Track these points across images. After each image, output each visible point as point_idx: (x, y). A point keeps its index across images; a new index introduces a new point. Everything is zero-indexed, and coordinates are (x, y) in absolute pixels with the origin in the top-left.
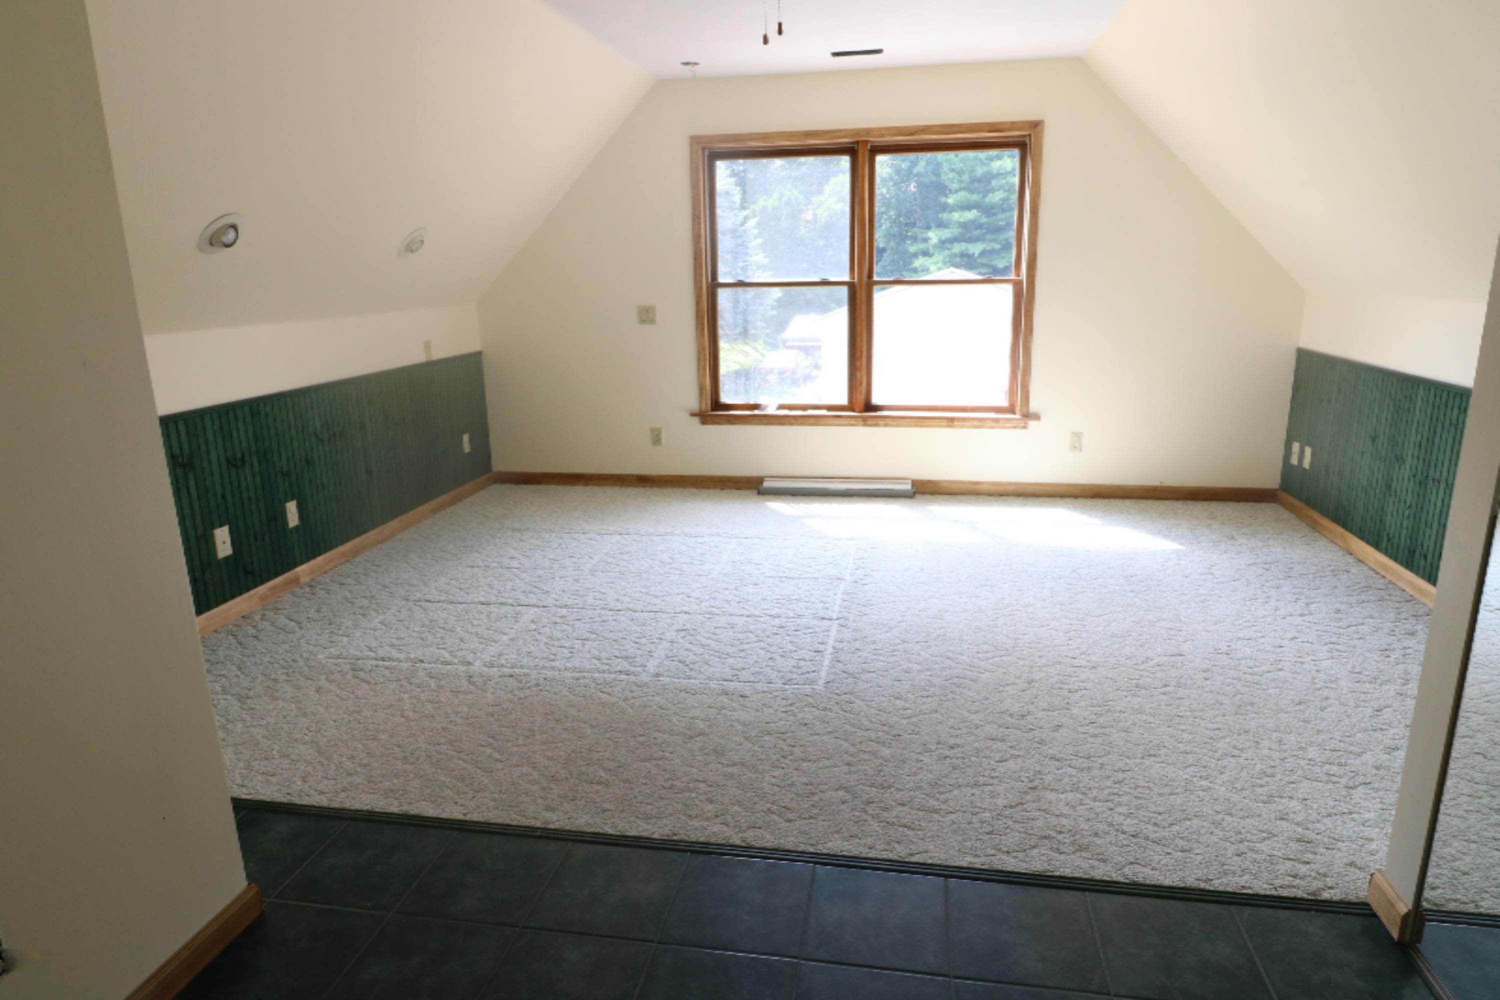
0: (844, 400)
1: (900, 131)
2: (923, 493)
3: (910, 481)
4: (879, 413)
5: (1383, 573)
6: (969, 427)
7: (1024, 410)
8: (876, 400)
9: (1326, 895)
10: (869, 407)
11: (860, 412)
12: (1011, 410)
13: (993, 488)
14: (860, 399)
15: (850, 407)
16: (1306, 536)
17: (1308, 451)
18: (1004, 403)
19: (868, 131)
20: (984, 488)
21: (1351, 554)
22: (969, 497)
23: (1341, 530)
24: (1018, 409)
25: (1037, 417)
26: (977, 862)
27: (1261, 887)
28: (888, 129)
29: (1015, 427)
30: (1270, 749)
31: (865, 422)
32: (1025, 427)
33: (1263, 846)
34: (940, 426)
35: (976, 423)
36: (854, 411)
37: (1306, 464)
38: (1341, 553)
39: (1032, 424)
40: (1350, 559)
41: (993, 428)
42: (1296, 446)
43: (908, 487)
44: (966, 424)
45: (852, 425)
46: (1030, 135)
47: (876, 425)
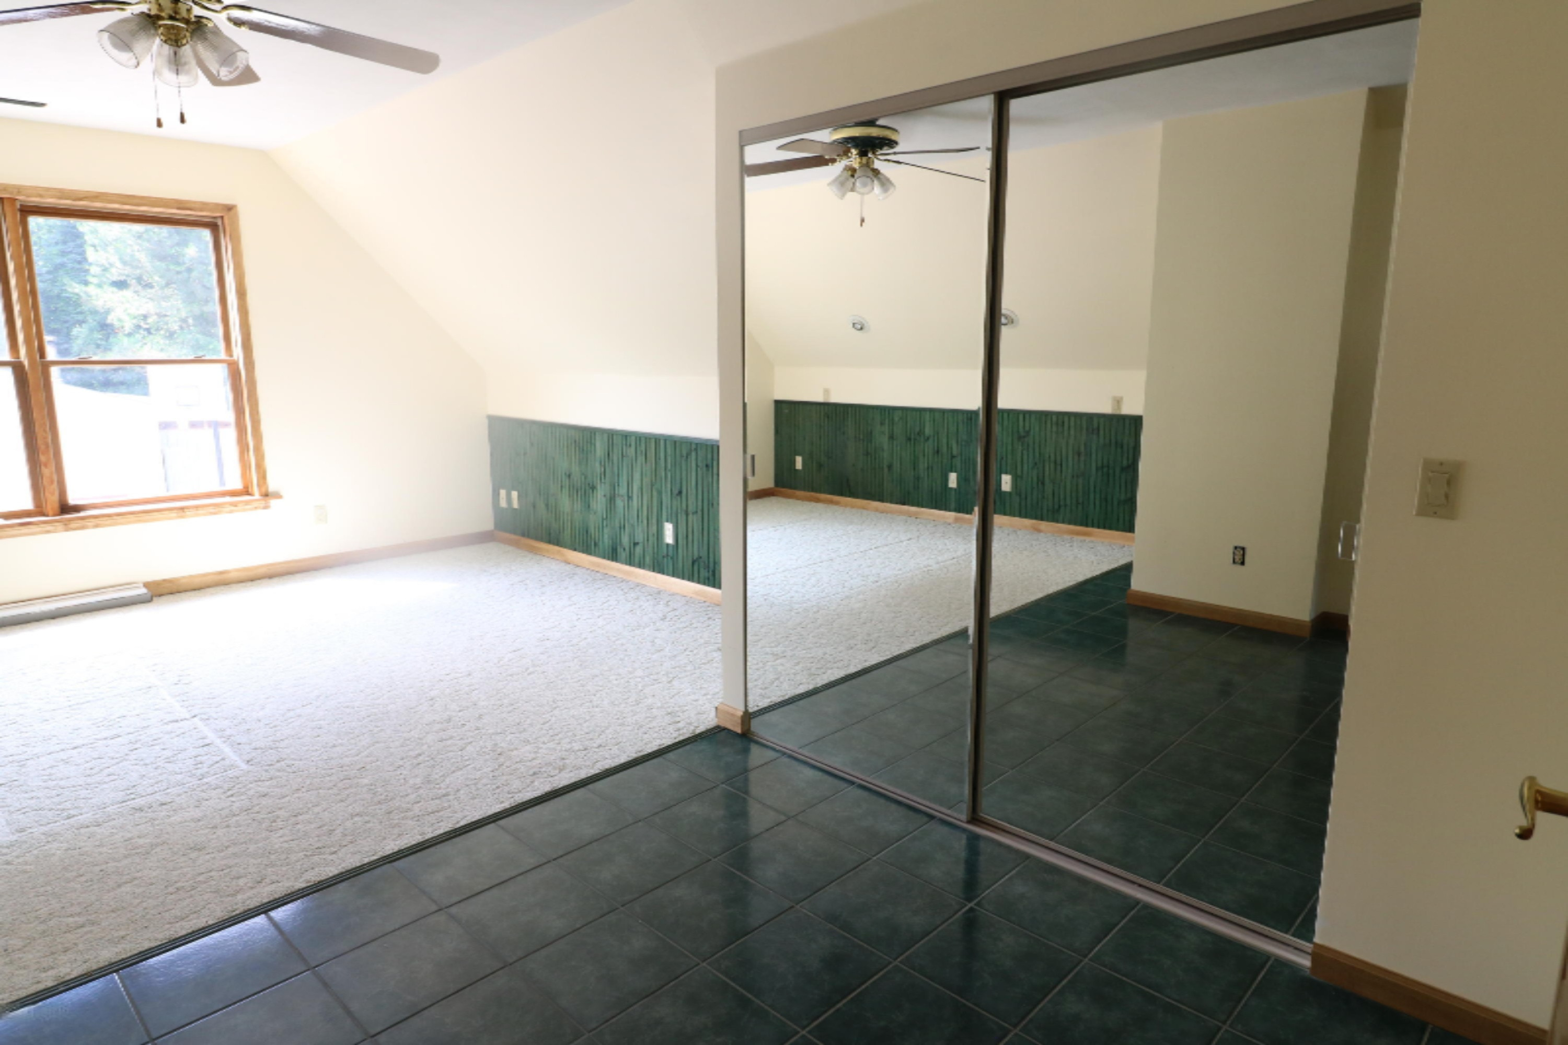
0: (27, 503)
1: (62, 194)
2: (160, 595)
3: (141, 585)
4: (82, 514)
5: (597, 569)
6: (204, 515)
7: (263, 490)
8: (72, 500)
9: (698, 731)
10: (65, 508)
11: (55, 515)
12: (246, 491)
13: (243, 575)
14: (52, 500)
15: (39, 510)
16: (532, 558)
17: (515, 494)
18: (238, 485)
19: (19, 189)
20: (233, 575)
21: (569, 563)
22: (218, 589)
23: (556, 548)
24: (255, 490)
25: (277, 496)
26: (506, 805)
27: (668, 742)
28: (48, 189)
29: (256, 508)
30: (616, 680)
31: (67, 526)
32: (266, 507)
33: (654, 724)
34: (170, 519)
35: (211, 510)
36: (44, 515)
37: (515, 505)
38: (563, 564)
39: (273, 502)
40: (571, 566)
41: (231, 512)
42: (503, 493)
43: (143, 591)
44: (201, 512)
45: (48, 532)
46: (222, 217)
47: (83, 528)
